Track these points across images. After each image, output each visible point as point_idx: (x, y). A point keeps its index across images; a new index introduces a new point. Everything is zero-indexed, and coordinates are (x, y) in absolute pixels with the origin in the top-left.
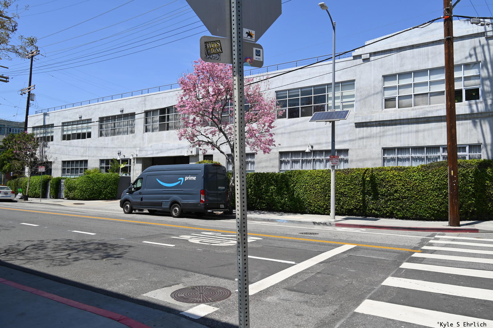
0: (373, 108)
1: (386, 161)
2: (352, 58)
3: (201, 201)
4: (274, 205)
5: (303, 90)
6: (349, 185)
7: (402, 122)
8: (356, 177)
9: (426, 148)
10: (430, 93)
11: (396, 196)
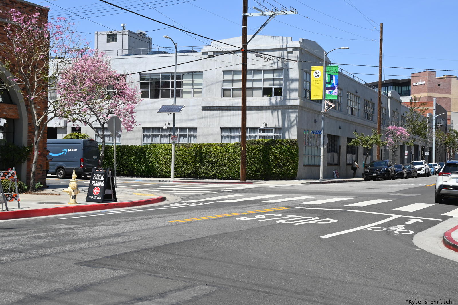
0: (215, 95)
1: (223, 138)
2: (201, 54)
3: (81, 166)
4: (135, 172)
5: (163, 75)
6: (189, 156)
7: (234, 108)
8: (193, 150)
9: (249, 129)
10: (253, 88)
11: (217, 164)
